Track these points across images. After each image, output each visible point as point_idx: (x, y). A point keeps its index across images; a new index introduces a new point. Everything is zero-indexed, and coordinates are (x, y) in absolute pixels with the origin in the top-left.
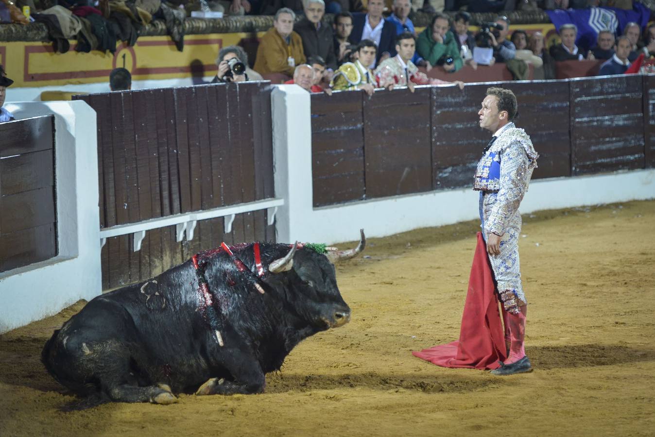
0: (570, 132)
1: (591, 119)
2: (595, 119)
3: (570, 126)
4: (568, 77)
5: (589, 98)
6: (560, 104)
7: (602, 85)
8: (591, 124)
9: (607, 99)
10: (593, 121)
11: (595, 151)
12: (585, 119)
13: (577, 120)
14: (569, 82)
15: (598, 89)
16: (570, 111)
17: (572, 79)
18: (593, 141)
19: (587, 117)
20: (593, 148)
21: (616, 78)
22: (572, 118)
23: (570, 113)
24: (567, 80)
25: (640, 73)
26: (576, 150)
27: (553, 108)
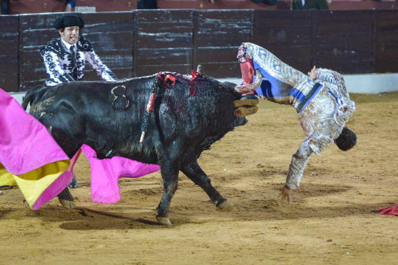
0: (18, 56)
1: (35, 46)
2: (39, 46)
3: (19, 51)
4: (18, 13)
5: (34, 30)
6: (11, 34)
7: (45, 21)
8: (36, 51)
9: (48, 31)
10: (37, 48)
11: (38, 72)
12: (31, 47)
13: (24, 47)
14: (19, 17)
15: (41, 23)
16: (19, 40)
17: (21, 15)
18: (37, 64)
19: (33, 45)
20: (37, 70)
21: (56, 15)
22: (21, 46)
23: (19, 41)
24: (17, 15)
25: (76, 12)
26: (23, 71)
27: (6, 37)
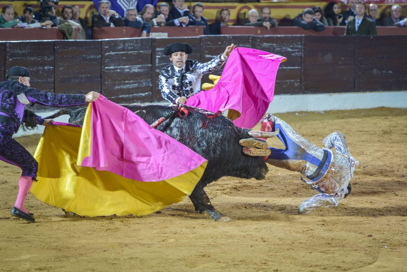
0: (101, 76)
1: (116, 67)
2: (119, 67)
3: (101, 72)
4: (101, 39)
5: (115, 53)
6: (95, 57)
7: (124, 45)
8: (116, 71)
9: (127, 54)
10: (117, 69)
11: (118, 89)
12: (112, 67)
13: (106, 68)
14: (101, 42)
15: (121, 47)
16: (101, 61)
17: (103, 40)
18: (117, 82)
19: (113, 66)
20: (117, 87)
21: (133, 40)
22: (103, 67)
23: (102, 63)
24: (100, 40)
25: (150, 37)
26: (105, 88)
27: (90, 59)
